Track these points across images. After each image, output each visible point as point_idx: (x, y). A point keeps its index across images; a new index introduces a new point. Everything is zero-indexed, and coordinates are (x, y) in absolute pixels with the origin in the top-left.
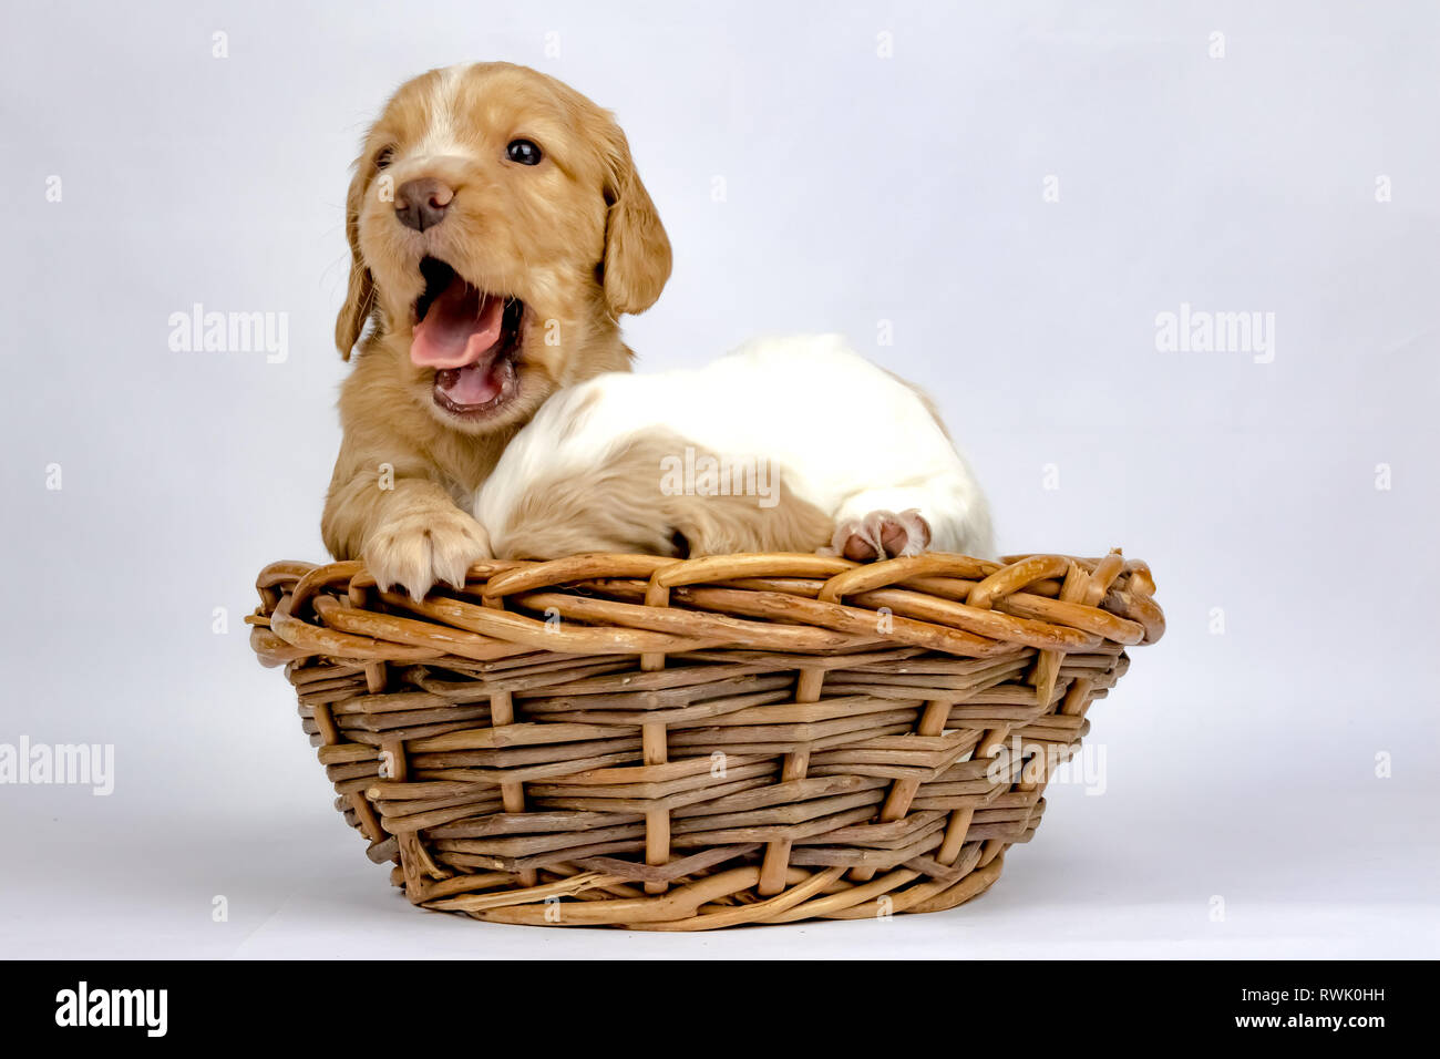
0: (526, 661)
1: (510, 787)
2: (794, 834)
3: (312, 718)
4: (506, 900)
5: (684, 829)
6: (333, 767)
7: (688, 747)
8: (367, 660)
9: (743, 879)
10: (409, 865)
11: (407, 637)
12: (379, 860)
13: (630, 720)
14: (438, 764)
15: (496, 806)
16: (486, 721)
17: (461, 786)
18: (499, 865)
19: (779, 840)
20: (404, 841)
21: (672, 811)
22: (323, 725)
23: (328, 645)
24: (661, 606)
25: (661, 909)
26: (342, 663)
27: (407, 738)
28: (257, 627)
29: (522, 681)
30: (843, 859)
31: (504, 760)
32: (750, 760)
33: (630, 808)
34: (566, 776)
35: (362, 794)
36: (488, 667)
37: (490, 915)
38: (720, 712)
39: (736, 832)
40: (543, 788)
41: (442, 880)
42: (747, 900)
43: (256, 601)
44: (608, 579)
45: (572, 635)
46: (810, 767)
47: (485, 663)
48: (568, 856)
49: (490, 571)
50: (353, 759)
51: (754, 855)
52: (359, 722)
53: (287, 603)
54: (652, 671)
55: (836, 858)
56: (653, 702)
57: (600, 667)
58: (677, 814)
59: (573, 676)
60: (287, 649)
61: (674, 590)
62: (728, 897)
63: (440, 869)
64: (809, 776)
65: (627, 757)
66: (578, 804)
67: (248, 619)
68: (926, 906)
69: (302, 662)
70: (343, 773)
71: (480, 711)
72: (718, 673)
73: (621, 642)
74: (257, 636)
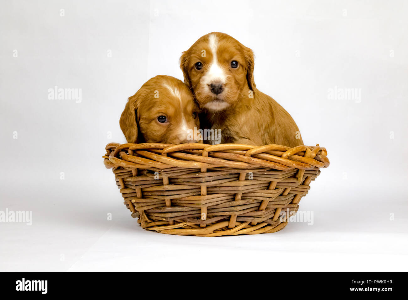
0: (172, 169)
1: (167, 200)
2: (237, 213)
3: (119, 182)
4: (166, 228)
5: (210, 211)
6: (123, 194)
7: (212, 191)
8: (133, 168)
9: (225, 224)
10: (142, 219)
11: (142, 162)
12: (134, 217)
13: (198, 184)
14: (150, 194)
15: (164, 205)
16: (162, 184)
17: (155, 200)
18: (164, 219)
19: (234, 215)
20: (141, 213)
21: (207, 207)
22: (121, 183)
23: (123, 164)
24: (206, 156)
25: (204, 231)
26: (126, 168)
27: (142, 187)
28: (105, 159)
29: (171, 174)
30: (249, 220)
31: (166, 194)
32: (227, 195)
33: (197, 206)
34: (181, 198)
35: (131, 201)
36: (163, 171)
37: (162, 232)
38: (220, 183)
39: (223, 213)
40: (176, 201)
41: (150, 223)
42: (225, 229)
43: (105, 152)
44: (193, 149)
45: (184, 163)
46: (242, 197)
47: (162, 169)
48: (182, 218)
49: (164, 147)
50: (129, 192)
51: (228, 218)
52: (130, 183)
53: (113, 153)
54: (204, 172)
55: (248, 219)
56: (204, 180)
57: (191, 171)
58: (209, 208)
59: (184, 173)
60: (113, 165)
61: (209, 152)
62: (221, 228)
63: (149, 220)
64: (242, 199)
65: (197, 193)
66: (184, 205)
67: (103, 157)
68: (270, 231)
69: (116, 168)
70: (126, 196)
71: (160, 181)
72: (220, 173)
73: (196, 165)
74: (105, 161)
